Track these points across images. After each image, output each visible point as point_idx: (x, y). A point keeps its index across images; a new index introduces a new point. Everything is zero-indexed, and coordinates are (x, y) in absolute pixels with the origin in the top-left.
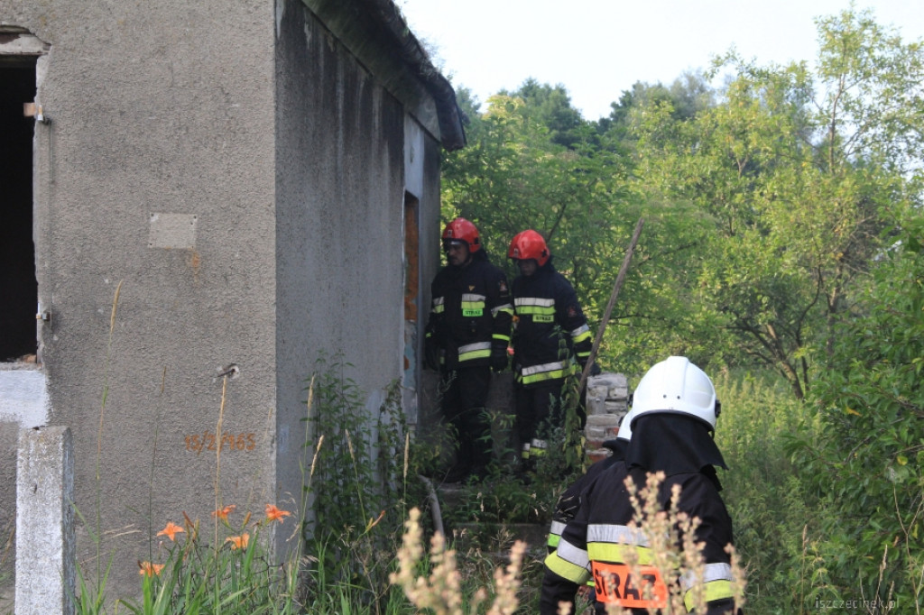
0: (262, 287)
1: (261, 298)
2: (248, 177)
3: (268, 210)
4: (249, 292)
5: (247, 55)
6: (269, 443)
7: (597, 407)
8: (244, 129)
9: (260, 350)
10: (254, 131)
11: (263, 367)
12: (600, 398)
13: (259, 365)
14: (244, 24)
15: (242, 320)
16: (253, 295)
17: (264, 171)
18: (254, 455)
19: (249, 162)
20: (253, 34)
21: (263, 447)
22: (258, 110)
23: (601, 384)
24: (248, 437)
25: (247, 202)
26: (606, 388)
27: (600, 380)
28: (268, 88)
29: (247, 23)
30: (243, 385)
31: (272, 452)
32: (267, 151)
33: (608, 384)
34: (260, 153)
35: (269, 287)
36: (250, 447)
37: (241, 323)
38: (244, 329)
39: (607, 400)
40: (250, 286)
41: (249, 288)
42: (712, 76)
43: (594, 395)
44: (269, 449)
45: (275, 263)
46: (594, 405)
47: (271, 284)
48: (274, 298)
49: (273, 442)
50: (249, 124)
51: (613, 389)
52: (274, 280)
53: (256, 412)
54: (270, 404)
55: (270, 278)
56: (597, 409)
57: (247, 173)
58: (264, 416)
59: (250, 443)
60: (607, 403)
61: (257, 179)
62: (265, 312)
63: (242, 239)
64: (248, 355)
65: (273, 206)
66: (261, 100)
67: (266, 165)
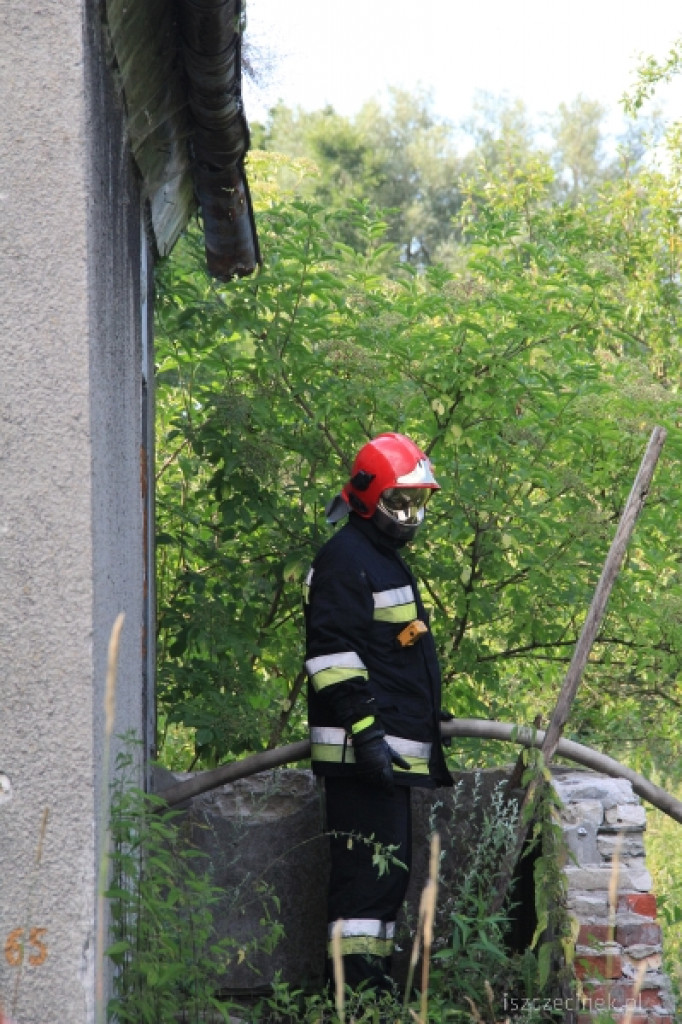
0: (62, 598)
1: (60, 623)
2: (28, 356)
3: (73, 428)
4: (32, 609)
5: (21, 84)
6: (79, 949)
7: (580, 848)
8: (18, 247)
9: (59, 740)
10: (40, 253)
11: (65, 776)
12: (587, 826)
13: (56, 772)
14: (14, 16)
15: (17, 671)
16: (41, 616)
17: (64, 343)
18: (46, 977)
19: (29, 321)
20: (37, 38)
21: (65, 958)
22: (48, 207)
23: (585, 795)
24: (32, 937)
25: (25, 411)
26: (599, 804)
27: (580, 787)
28: (72, 157)
29: (22, 13)
30: (20, 818)
31: (84, 969)
32: (70, 298)
33: (600, 795)
34: (52, 302)
35: (78, 599)
36: (37, 960)
37: (14, 679)
38: (21, 694)
39: (601, 832)
40: (34, 598)
41: (33, 603)
42: (638, 104)
43: (573, 820)
44: (80, 963)
45: (90, 546)
46: (574, 841)
47: (82, 592)
48: (88, 622)
49: (86, 946)
50: (29, 238)
51: (614, 807)
52: (88, 582)
53: (50, 879)
54: (81, 860)
55: (80, 579)
56: (580, 851)
57: (26, 346)
58: (67, 886)
59: (37, 948)
60: (601, 838)
61: (48, 361)
62: (68, 654)
63: (15, 492)
64: (30, 751)
65: (85, 420)
66: (57, 185)
67: (67, 330)
